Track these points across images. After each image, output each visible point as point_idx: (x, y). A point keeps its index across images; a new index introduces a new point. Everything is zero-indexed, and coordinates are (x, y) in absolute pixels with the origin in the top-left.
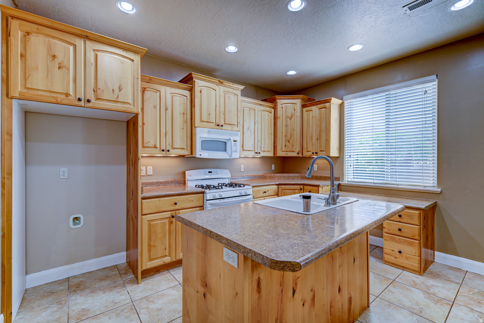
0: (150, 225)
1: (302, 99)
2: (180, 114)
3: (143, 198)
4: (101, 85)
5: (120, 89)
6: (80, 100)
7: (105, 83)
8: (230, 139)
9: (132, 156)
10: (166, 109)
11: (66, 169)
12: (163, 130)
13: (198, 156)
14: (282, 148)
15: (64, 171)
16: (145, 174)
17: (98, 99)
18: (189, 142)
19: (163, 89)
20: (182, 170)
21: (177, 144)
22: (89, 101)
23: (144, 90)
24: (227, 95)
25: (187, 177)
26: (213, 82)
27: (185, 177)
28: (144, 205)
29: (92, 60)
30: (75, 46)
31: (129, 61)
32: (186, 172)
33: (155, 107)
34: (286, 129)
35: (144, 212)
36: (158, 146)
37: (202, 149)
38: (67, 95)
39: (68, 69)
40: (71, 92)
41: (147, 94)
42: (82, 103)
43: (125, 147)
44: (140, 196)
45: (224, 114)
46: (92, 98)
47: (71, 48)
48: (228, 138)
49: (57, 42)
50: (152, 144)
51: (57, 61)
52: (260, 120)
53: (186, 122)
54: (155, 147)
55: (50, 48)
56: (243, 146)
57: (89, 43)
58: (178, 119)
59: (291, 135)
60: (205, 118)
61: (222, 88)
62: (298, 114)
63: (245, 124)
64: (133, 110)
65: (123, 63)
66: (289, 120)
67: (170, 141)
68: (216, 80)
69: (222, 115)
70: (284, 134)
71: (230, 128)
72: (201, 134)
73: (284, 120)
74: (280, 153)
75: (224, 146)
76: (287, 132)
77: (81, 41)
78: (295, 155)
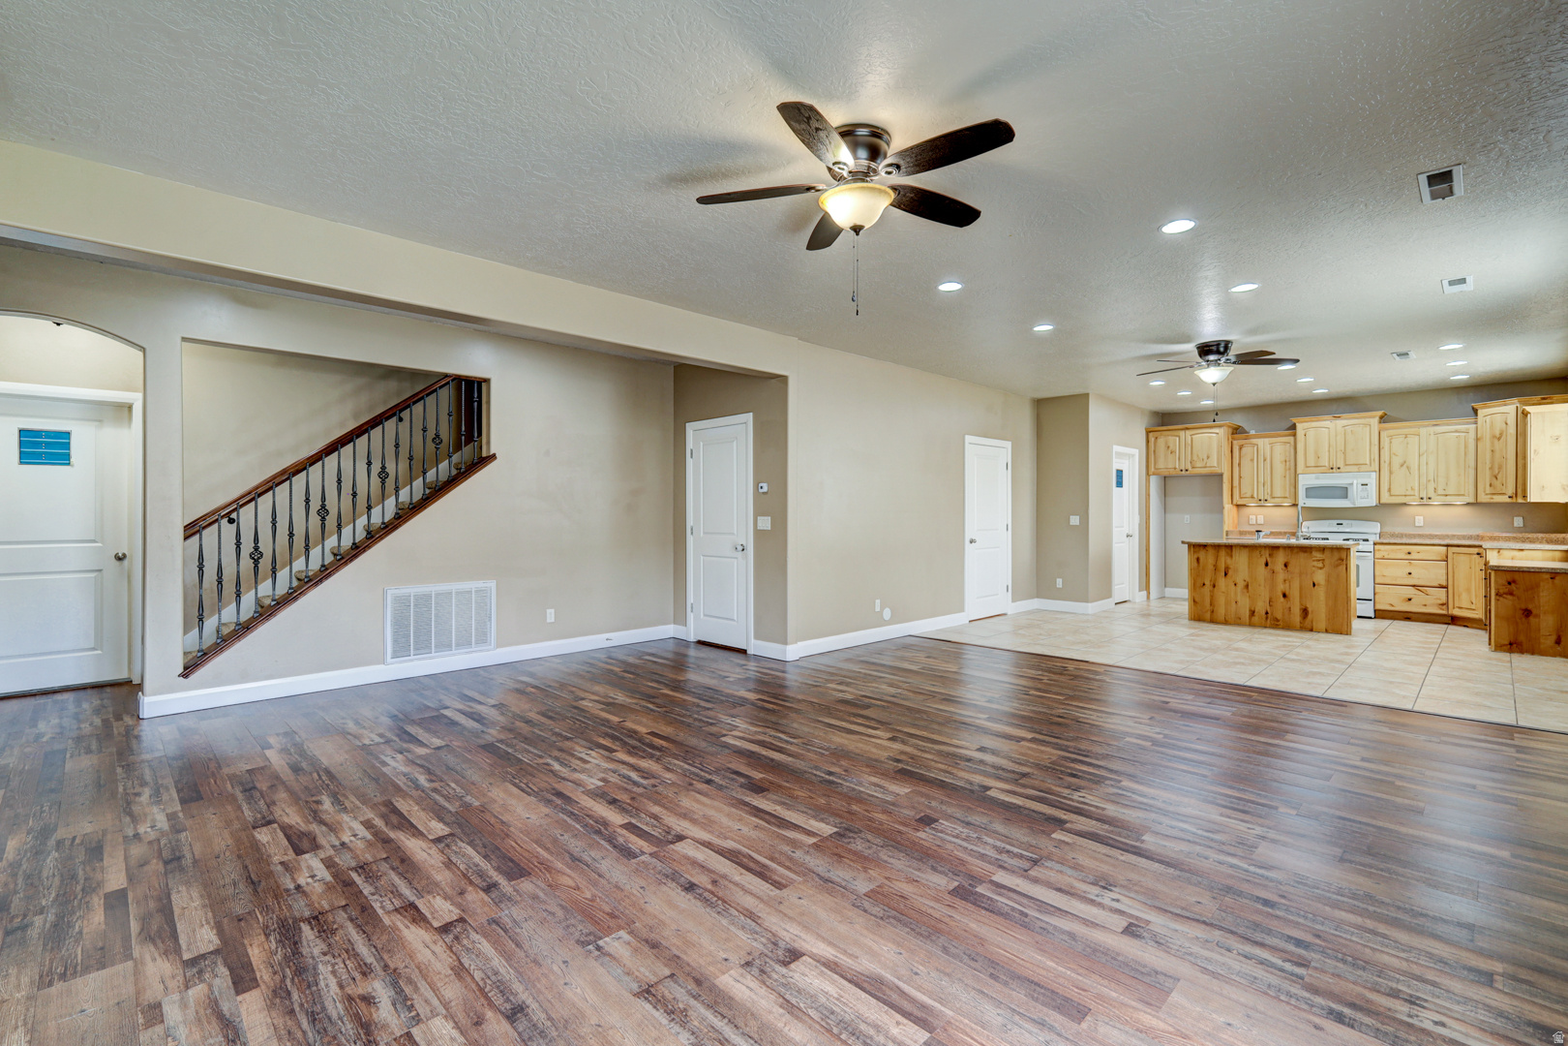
2: (1281, 462)
4: (1195, 458)
5: (1208, 457)
6: (1181, 470)
7: (1198, 456)
8: (1352, 484)
10: (1265, 460)
12: (1261, 480)
13: (1302, 504)
14: (1485, 488)
16: (1255, 523)
17: (1194, 467)
18: (1292, 490)
19: (1260, 442)
21: (1278, 492)
22: (1188, 470)
23: (1241, 448)
24: (1349, 430)
26: (1324, 420)
29: (1190, 442)
30: (1179, 437)
31: (1215, 435)
32: (1304, 523)
33: (1252, 460)
34: (1493, 457)
36: (1255, 496)
37: (1307, 497)
38: (1175, 468)
39: (1176, 453)
40: (1177, 466)
42: (1183, 472)
45: (1345, 453)
46: (1189, 467)
47: (1177, 439)
48: (1350, 482)
49: (1170, 437)
50: (1249, 494)
51: (1170, 450)
52: (1432, 448)
53: (1289, 469)
54: (1252, 497)
55: (1166, 443)
56: (1389, 490)
57: (1187, 432)
58: (1279, 468)
59: (1500, 467)
60: (1311, 462)
61: (1340, 423)
62: (1512, 430)
63: (1394, 458)
64: (1218, 470)
65: (1210, 437)
66: (1496, 441)
67: (1269, 491)
68: (1329, 417)
69: (1340, 455)
70: (1488, 465)
71: (1355, 468)
72: (1306, 481)
73: (1488, 443)
74: (1483, 498)
75: (1343, 492)
76: (1492, 463)
77: (1183, 432)
78: (1505, 499)
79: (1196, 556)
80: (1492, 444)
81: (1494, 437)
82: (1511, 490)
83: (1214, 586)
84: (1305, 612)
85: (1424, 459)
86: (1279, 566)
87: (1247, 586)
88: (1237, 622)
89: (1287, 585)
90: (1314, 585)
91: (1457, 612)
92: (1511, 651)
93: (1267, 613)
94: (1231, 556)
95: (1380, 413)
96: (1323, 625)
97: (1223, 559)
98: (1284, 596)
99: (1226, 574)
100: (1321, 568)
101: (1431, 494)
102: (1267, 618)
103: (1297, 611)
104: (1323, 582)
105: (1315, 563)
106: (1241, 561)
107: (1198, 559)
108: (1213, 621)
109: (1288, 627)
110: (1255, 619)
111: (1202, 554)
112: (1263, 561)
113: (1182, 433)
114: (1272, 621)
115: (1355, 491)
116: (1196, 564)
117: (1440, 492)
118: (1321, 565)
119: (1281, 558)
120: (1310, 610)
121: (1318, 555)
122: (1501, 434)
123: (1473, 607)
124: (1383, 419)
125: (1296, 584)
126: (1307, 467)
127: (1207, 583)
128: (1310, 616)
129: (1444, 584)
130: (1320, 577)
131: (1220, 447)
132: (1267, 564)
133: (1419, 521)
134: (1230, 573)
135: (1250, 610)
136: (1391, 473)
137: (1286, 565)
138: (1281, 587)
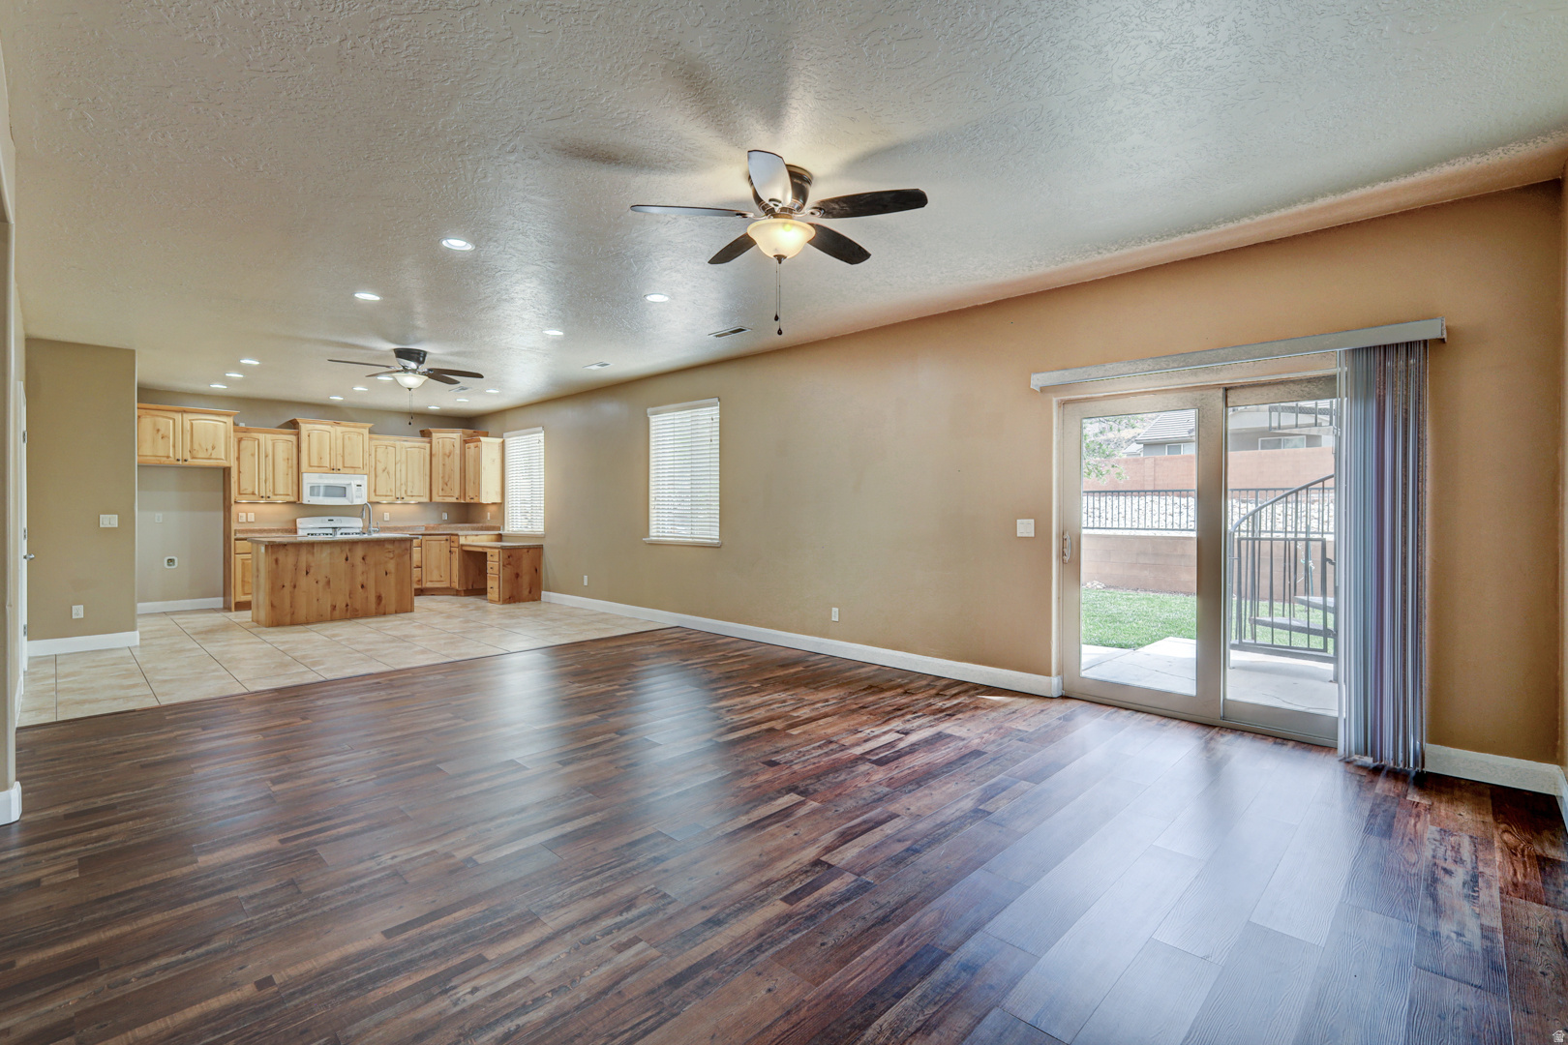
0: (243, 564)
1: (463, 433)
2: (284, 460)
3: (236, 539)
4: (196, 446)
5: (213, 448)
6: (178, 460)
7: (200, 445)
8: (350, 484)
9: (227, 503)
10: (266, 456)
11: (161, 515)
12: (263, 477)
13: (305, 502)
14: (437, 492)
15: (159, 516)
16: (245, 521)
17: (193, 458)
18: (295, 488)
19: (262, 437)
20: (291, 518)
21: (281, 490)
22: (186, 461)
23: (240, 441)
24: (346, 437)
25: (298, 525)
26: (327, 424)
27: (296, 525)
28: (237, 546)
29: (189, 428)
30: (174, 420)
31: (222, 424)
32: (298, 520)
33: (253, 455)
34: (444, 470)
35: (238, 552)
36: (257, 492)
37: (311, 496)
38: (168, 457)
39: (169, 438)
40: (171, 455)
41: (244, 444)
42: (180, 462)
43: (222, 494)
44: (233, 537)
45: (343, 457)
46: (187, 456)
47: (171, 422)
48: (348, 482)
49: (160, 419)
50: (250, 491)
51: (160, 433)
52: (404, 459)
53: (292, 467)
54: (253, 494)
55: (155, 424)
56: (375, 491)
57: (185, 415)
58: (282, 466)
59: (449, 477)
60: (315, 462)
61: (339, 429)
62: (457, 451)
63: (379, 464)
64: (225, 464)
65: (216, 426)
66: (447, 458)
67: (271, 488)
68: (331, 422)
69: (340, 458)
70: (441, 475)
71: (352, 471)
72: (309, 479)
73: (441, 459)
74: (436, 499)
75: (342, 491)
76: (444, 473)
77: (180, 415)
78: (454, 500)
79: (274, 557)
80: (444, 459)
81: (445, 454)
82: (457, 494)
83: (295, 587)
84: (379, 598)
85: (398, 466)
86: (358, 560)
87: (328, 582)
88: (320, 619)
89: (365, 576)
90: (386, 574)
91: (429, 585)
92: (509, 603)
93: (347, 605)
94: (313, 554)
95: (370, 425)
96: (393, 608)
97: (304, 557)
98: (362, 586)
99: (307, 573)
100: (392, 558)
101: (404, 495)
102: (347, 610)
103: (373, 599)
104: (393, 570)
105: (387, 555)
106: (323, 556)
107: (277, 561)
108: (293, 623)
109: (366, 615)
110: (337, 613)
111: (281, 556)
112: (344, 557)
113: (178, 417)
114: (352, 613)
115: (353, 490)
116: (274, 566)
117: (409, 493)
118: (392, 555)
119: (359, 552)
120: (383, 596)
121: (389, 546)
122: (450, 453)
123: (442, 579)
124: (370, 432)
125: (372, 575)
126: (311, 466)
127: (288, 584)
128: (383, 602)
129: (420, 565)
130: (391, 566)
131: (227, 438)
132: (347, 559)
133: (387, 517)
134: (312, 571)
135: (332, 605)
136: (376, 476)
137: (363, 559)
138: (360, 579)
